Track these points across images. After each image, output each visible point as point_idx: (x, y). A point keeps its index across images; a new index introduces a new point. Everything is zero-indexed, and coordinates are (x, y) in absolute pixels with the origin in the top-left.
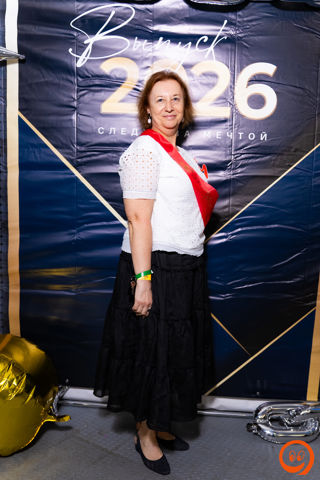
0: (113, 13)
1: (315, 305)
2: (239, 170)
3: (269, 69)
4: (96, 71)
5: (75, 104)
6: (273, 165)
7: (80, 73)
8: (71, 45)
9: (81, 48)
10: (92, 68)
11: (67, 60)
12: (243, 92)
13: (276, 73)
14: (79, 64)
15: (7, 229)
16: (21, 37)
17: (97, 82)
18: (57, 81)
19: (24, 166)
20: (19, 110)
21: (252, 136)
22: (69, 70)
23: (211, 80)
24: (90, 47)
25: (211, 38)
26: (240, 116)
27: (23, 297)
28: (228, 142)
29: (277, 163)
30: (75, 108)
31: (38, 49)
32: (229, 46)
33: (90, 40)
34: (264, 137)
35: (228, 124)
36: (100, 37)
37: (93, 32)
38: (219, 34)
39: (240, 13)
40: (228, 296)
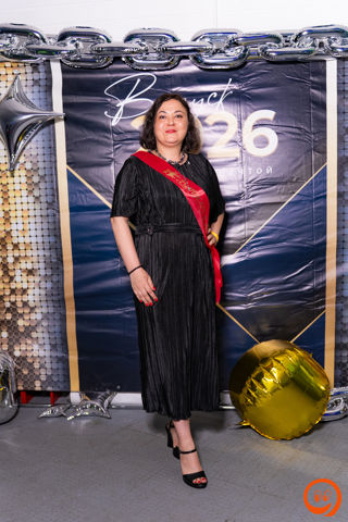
0: (139, 81)
1: (324, 309)
2: (251, 199)
3: (269, 114)
4: (128, 128)
5: (112, 156)
6: (279, 193)
7: (114, 131)
8: (106, 108)
9: (114, 110)
10: (125, 126)
11: (104, 121)
12: (249, 136)
13: (276, 118)
14: (114, 123)
15: (62, 262)
16: (66, 105)
17: (129, 136)
18: (96, 138)
19: (74, 209)
20: (68, 164)
21: (259, 171)
22: (106, 129)
23: (222, 127)
24: (121, 109)
25: (220, 93)
26: (249, 155)
27: (78, 318)
28: (240, 178)
29: (283, 191)
30: (113, 159)
31: (78, 114)
32: (235, 99)
33: (121, 104)
34: (269, 170)
35: (239, 162)
36: (129, 100)
37: (123, 97)
38: (226, 90)
39: (242, 72)
40: (250, 305)
